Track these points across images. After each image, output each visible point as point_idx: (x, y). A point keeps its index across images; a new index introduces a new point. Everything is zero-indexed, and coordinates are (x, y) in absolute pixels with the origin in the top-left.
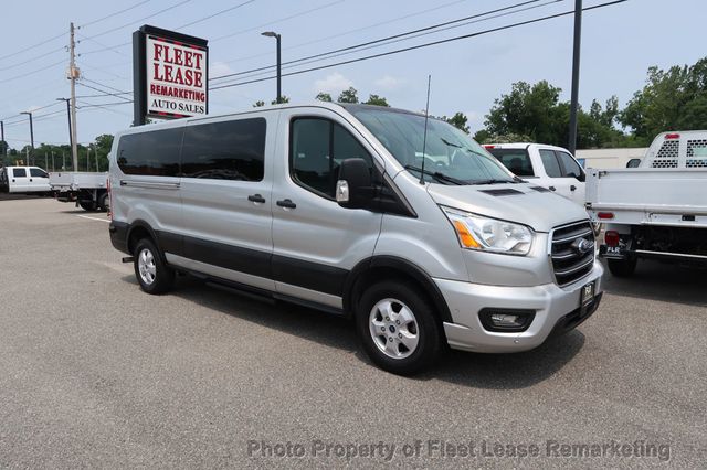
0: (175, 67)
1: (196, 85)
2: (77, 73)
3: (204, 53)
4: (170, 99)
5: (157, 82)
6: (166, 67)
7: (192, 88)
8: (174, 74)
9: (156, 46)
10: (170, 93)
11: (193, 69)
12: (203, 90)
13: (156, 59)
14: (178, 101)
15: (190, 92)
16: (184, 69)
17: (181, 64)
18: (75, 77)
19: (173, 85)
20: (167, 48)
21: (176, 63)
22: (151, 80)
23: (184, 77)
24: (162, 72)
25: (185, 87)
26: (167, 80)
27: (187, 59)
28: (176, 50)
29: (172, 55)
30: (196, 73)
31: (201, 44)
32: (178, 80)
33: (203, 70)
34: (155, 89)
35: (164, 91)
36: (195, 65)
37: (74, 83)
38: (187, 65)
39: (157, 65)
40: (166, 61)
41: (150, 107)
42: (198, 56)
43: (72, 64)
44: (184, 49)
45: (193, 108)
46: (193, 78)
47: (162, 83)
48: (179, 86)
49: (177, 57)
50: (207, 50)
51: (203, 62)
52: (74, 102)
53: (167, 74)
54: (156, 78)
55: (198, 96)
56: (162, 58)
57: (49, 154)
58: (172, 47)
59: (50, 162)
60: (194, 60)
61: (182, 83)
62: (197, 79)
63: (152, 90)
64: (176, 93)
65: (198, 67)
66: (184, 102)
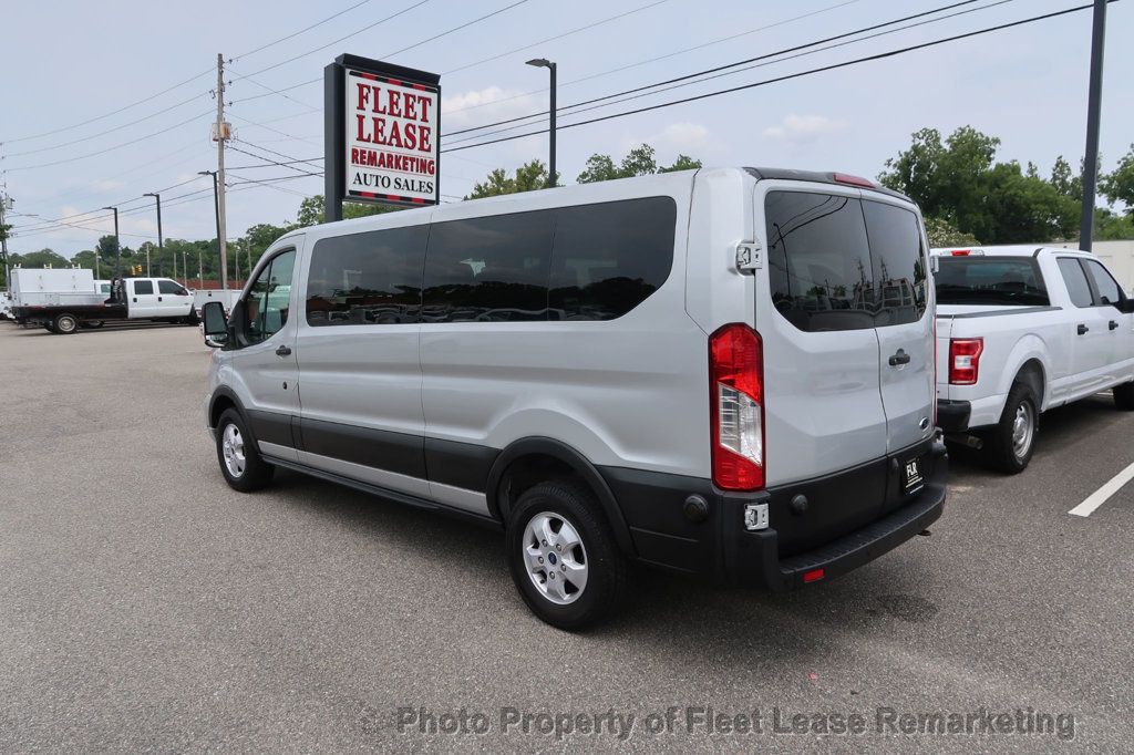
0: (390, 120)
1: (422, 148)
2: (227, 132)
3: (433, 96)
4: (382, 172)
5: (362, 145)
6: (376, 121)
7: (416, 153)
8: (388, 131)
9: (361, 87)
10: (382, 162)
11: (418, 123)
12: (432, 155)
13: (361, 107)
14: (393, 174)
15: (412, 160)
16: (402, 123)
17: (399, 115)
18: (223, 137)
19: (386, 149)
20: (377, 90)
21: (391, 113)
22: (352, 142)
23: (403, 136)
24: (369, 129)
25: (404, 152)
26: (376, 141)
27: (408, 106)
28: (391, 93)
29: (384, 101)
30: (422, 129)
31: (430, 81)
32: (394, 141)
33: (432, 124)
34: (358, 156)
35: (372, 159)
36: (420, 116)
37: (222, 148)
38: (407, 116)
39: (361, 118)
40: (376, 110)
41: (351, 185)
42: (426, 101)
43: (220, 118)
44: (403, 90)
45: (417, 186)
46: (417, 136)
47: (370, 147)
48: (395, 151)
49: (393, 103)
50: (438, 91)
51: (432, 111)
52: (222, 177)
53: (378, 131)
54: (360, 138)
55: (424, 166)
56: (369, 106)
57: (180, 256)
58: (384, 87)
59: (180, 268)
60: (418, 107)
61: (399, 145)
62: (424, 139)
63: (354, 159)
64: (391, 162)
65: (424, 119)
66: (403, 176)
